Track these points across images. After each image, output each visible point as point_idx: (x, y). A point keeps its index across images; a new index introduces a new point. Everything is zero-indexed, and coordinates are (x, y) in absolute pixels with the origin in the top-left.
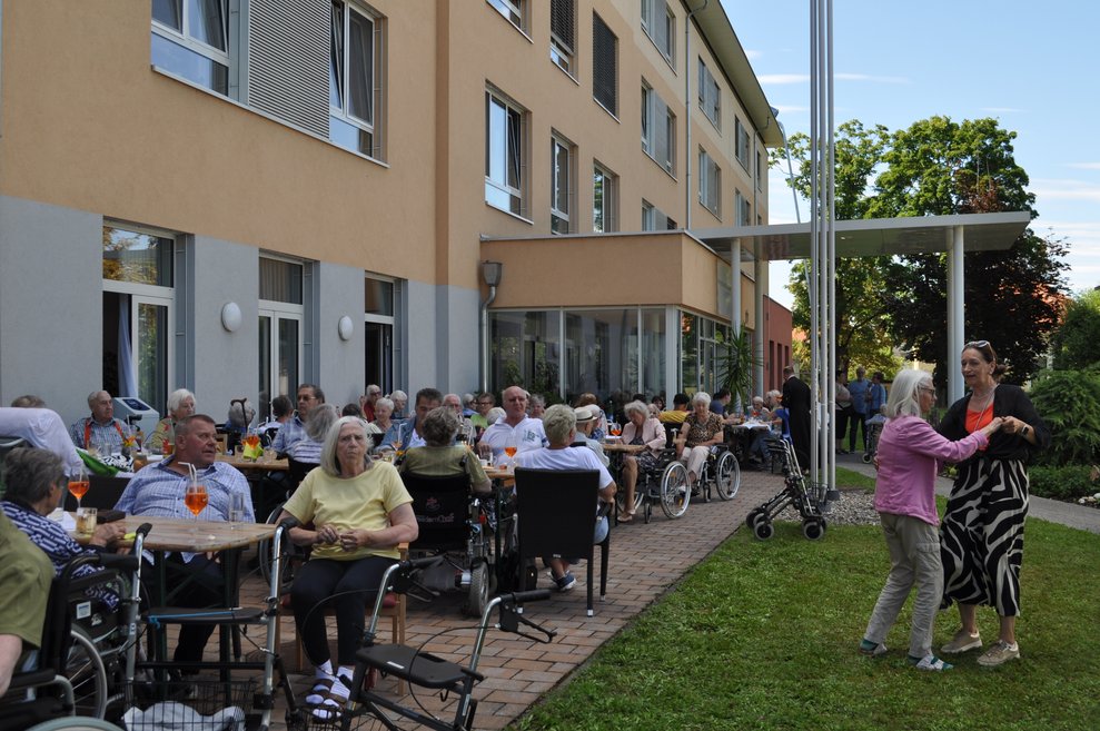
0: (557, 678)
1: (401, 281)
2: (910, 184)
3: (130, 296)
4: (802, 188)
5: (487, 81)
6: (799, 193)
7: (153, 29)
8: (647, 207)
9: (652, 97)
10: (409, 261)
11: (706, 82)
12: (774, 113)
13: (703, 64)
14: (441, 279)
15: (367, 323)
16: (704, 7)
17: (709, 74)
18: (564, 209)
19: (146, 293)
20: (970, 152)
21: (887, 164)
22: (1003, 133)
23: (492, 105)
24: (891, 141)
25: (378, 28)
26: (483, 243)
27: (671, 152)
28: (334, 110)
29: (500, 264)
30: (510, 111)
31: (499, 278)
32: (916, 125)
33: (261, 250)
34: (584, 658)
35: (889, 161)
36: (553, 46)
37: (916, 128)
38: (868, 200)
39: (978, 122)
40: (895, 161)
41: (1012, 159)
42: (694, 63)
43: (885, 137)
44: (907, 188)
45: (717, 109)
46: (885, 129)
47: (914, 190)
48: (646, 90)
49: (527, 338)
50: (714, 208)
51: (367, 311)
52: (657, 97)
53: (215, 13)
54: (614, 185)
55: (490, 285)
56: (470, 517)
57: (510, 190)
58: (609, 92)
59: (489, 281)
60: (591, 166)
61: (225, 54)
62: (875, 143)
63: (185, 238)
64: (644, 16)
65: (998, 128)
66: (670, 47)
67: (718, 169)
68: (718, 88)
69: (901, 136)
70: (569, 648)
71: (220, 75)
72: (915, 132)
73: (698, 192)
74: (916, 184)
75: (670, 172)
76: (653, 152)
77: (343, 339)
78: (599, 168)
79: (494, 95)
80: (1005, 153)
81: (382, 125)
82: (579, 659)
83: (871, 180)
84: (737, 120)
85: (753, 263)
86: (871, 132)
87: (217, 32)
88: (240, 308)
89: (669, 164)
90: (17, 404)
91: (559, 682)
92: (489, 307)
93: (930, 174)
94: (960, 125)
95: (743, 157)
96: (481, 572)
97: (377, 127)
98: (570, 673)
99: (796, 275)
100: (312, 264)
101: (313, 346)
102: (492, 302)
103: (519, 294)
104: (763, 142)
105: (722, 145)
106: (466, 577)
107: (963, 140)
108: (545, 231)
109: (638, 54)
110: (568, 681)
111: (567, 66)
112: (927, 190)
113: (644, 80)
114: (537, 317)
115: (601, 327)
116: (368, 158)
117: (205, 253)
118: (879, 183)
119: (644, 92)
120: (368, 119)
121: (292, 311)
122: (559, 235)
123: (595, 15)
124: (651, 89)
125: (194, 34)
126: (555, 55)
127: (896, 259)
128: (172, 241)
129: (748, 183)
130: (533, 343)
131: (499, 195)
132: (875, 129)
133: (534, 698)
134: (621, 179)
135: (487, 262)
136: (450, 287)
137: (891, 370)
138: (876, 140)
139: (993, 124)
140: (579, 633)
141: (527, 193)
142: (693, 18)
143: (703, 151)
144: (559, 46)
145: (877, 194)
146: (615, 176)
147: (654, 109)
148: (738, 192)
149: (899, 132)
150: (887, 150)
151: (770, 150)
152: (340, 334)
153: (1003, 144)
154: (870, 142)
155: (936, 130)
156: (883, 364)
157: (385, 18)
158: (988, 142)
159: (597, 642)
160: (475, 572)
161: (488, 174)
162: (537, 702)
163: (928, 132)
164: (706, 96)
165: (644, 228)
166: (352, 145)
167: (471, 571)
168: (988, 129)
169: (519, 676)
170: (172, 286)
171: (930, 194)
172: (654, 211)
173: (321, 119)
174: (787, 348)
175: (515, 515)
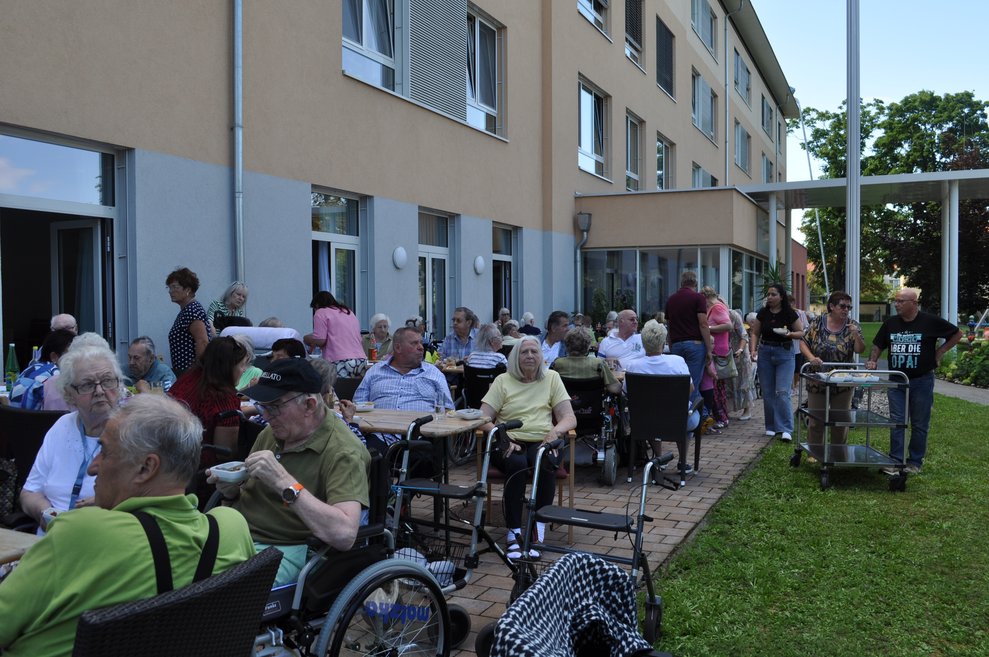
0: (684, 533)
1: (517, 229)
2: (901, 145)
3: (329, 243)
4: (813, 150)
5: (579, 74)
6: (811, 154)
7: (344, 44)
8: (696, 167)
9: (700, 81)
10: (523, 213)
11: (740, 69)
12: (791, 91)
13: (738, 54)
14: (547, 226)
15: (494, 261)
16: (739, 10)
17: (742, 61)
18: (635, 170)
19: (341, 241)
20: (950, 119)
21: (883, 130)
22: (978, 103)
23: (583, 92)
24: (886, 111)
25: (500, 35)
26: (577, 198)
27: (713, 123)
28: (469, 99)
29: (590, 215)
30: (596, 97)
31: (589, 225)
32: (906, 99)
33: (420, 207)
34: (700, 518)
35: (885, 128)
36: (627, 44)
37: (906, 101)
38: (867, 159)
39: (957, 95)
40: (888, 126)
41: (986, 124)
42: (731, 53)
43: (881, 110)
44: (899, 149)
45: (748, 90)
46: (881, 102)
47: (903, 150)
48: (695, 75)
49: (608, 271)
50: (745, 167)
51: (494, 252)
52: (704, 82)
53: (384, 28)
54: (672, 152)
55: (583, 231)
56: (603, 410)
57: (595, 156)
58: (669, 79)
59: (582, 228)
60: (655, 137)
61: (392, 60)
62: (872, 114)
63: (366, 199)
64: (693, 18)
65: (974, 99)
66: (713, 42)
67: (749, 137)
68: (749, 73)
69: (894, 107)
70: (686, 511)
71: (388, 75)
72: (905, 104)
73: (734, 155)
74: (906, 146)
75: (712, 140)
76: (700, 125)
77: (477, 274)
78: (661, 137)
79: (586, 84)
80: (981, 119)
81: (503, 110)
82: (698, 519)
83: (870, 142)
84: (763, 98)
85: (784, 211)
86: (869, 105)
87: (386, 44)
88: (406, 251)
89: (712, 134)
90: (264, 325)
91: (686, 536)
92: (582, 248)
93: (918, 138)
94: (943, 97)
95: (768, 126)
96: (612, 452)
97: (500, 111)
98: (693, 529)
99: (807, 219)
100: (454, 217)
101: (456, 279)
102: (584, 244)
103: (603, 237)
104: (783, 114)
105: (752, 117)
106: (601, 456)
107: (945, 109)
108: (620, 188)
109: (689, 48)
110: (692, 536)
111: (637, 58)
112: (915, 150)
113: (693, 68)
114: (615, 255)
115: (662, 261)
116: (493, 135)
117: (380, 209)
118: (876, 145)
119: (693, 77)
120: (493, 106)
121: (440, 252)
122: (633, 192)
123: (658, 18)
124: (699, 75)
125: (370, 46)
126: (628, 51)
127: (890, 206)
128: (357, 202)
129: (772, 147)
130: (613, 275)
131: (587, 162)
132: (873, 102)
133: (671, 548)
134: (678, 147)
135: (581, 213)
136: (554, 233)
137: (883, 294)
138: (873, 111)
139: (969, 95)
140: (690, 499)
141: (608, 160)
142: (731, 19)
143: (737, 123)
144: (631, 44)
145: (874, 154)
146: (673, 144)
147: (700, 89)
148: (763, 155)
149: (893, 105)
150: (883, 118)
151: (788, 121)
152: (475, 270)
153: (979, 112)
154: (869, 112)
155: (923, 102)
156: (876, 289)
157: (505, 27)
158: (966, 111)
159: (706, 506)
160: (608, 451)
161: (580, 145)
162: (674, 551)
163: (917, 104)
164: (740, 79)
165: (694, 186)
166: (481, 125)
167: (605, 451)
168: (966, 99)
169: (654, 531)
170: (358, 235)
171: (918, 154)
172: (701, 171)
173: (460, 107)
174: (803, 276)
175: (627, 408)
